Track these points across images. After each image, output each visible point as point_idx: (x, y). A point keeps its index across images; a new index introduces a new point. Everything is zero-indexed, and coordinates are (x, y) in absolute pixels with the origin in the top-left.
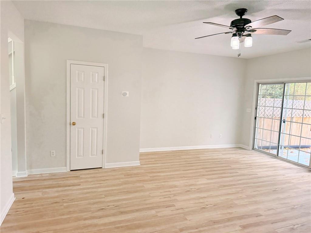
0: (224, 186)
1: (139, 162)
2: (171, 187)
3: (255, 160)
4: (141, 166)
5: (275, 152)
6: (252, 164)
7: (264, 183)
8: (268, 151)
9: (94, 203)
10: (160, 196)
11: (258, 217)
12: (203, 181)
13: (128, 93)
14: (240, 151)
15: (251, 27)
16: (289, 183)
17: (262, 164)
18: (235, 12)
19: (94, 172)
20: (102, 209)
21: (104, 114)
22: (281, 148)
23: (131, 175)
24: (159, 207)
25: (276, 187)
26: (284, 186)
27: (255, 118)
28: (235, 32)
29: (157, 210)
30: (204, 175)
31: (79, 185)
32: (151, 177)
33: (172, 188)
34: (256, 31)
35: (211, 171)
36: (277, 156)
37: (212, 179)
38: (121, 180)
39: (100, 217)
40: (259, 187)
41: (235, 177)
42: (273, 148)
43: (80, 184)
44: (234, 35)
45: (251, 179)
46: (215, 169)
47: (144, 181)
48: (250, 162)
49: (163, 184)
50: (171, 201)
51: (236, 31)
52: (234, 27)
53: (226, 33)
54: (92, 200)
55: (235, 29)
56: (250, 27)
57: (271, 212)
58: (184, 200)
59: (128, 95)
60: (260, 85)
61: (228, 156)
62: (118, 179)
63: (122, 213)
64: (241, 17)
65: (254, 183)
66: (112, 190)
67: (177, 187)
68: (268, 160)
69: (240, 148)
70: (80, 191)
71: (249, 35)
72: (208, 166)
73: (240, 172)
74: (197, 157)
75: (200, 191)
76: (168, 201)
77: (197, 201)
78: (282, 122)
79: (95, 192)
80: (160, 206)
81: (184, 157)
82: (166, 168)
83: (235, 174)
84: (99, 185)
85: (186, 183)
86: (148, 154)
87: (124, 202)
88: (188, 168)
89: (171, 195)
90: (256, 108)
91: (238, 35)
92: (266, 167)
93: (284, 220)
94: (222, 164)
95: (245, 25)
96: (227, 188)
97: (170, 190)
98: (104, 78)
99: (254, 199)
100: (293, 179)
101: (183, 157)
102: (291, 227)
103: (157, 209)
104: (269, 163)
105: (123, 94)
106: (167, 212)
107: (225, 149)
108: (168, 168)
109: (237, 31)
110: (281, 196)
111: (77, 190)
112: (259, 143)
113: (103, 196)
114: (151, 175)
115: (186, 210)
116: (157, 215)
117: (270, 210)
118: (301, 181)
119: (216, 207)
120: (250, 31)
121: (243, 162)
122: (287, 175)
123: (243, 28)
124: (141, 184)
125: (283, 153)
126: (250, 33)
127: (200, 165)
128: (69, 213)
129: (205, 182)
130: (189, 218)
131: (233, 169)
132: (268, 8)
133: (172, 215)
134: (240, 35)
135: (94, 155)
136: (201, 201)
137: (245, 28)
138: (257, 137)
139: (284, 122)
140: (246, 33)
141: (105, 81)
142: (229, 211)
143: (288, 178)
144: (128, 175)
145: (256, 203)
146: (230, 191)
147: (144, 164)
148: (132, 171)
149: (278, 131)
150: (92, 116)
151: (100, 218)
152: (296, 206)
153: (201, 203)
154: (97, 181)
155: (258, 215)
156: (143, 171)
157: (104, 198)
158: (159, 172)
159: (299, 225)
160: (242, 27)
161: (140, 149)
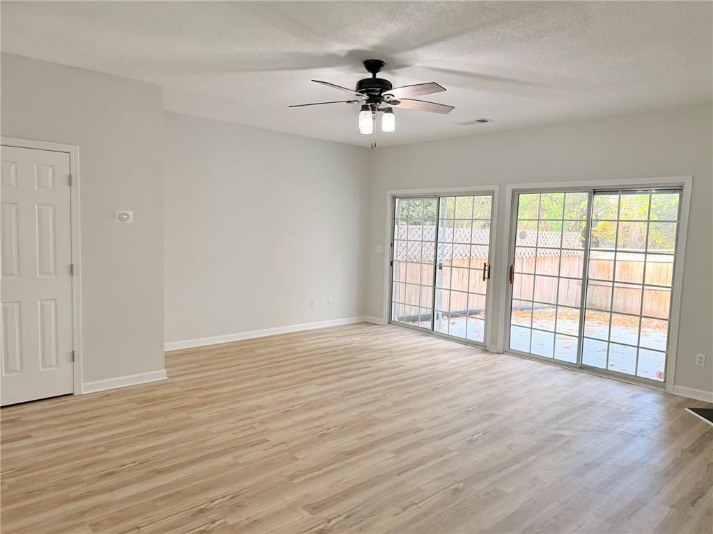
0: (353, 392)
1: (165, 371)
2: (250, 410)
3: (396, 342)
4: (170, 380)
5: (427, 325)
6: (393, 350)
7: (418, 378)
8: (416, 324)
9: (86, 466)
10: (232, 429)
11: (418, 434)
12: (311, 389)
13: (131, 213)
14: (367, 329)
15: (393, 96)
16: (456, 373)
17: (410, 347)
18: (363, 65)
19: (55, 405)
20: (111, 474)
21: (72, 266)
22: (437, 318)
23: (153, 400)
24: (237, 448)
25: (437, 382)
26: (449, 379)
27: (392, 264)
28: (364, 103)
29: (235, 454)
30: (310, 379)
31: (29, 437)
32: (200, 398)
33: (253, 411)
34: (401, 104)
35: (322, 370)
36: (431, 332)
37: (327, 383)
38: (134, 413)
39: (111, 489)
40: (410, 385)
41: (369, 375)
42: (425, 318)
43: (28, 434)
44: (365, 108)
45: (396, 374)
46: (330, 365)
47: (187, 407)
48: (387, 346)
49: (232, 406)
50: (256, 434)
51: (366, 100)
52: (363, 92)
53: (349, 102)
54: (79, 461)
55: (365, 97)
56: (391, 97)
57: (435, 423)
58: (283, 429)
59: (131, 220)
60: (397, 200)
61: (348, 340)
62: (126, 411)
63: (159, 472)
64: (374, 76)
65: (402, 381)
66: (120, 434)
67: (264, 408)
68: (418, 340)
69: (367, 323)
70: (38, 449)
71: (389, 110)
72: (315, 363)
73: (375, 365)
74: (289, 349)
75: (309, 407)
76: (253, 434)
77: (308, 426)
78: (438, 267)
79: (77, 444)
80: (239, 446)
81: (262, 351)
82: (229, 377)
83: (367, 370)
84: (82, 430)
85: (279, 399)
86: (181, 355)
87: (157, 452)
88: (277, 371)
89: (253, 423)
90: (392, 245)
91: (370, 108)
92: (417, 351)
93: (457, 431)
94: (341, 354)
95: (381, 92)
96: (358, 394)
97: (251, 414)
98: (70, 179)
99: (406, 407)
100: (462, 367)
101: (260, 351)
102: (470, 438)
103: (233, 451)
104: (419, 345)
105: (119, 218)
106: (256, 453)
107: (340, 328)
108: (235, 377)
109: (368, 101)
110: (448, 395)
111: (26, 447)
112: (399, 312)
113: (102, 449)
114: (200, 394)
115: (294, 443)
116: (238, 463)
117: (435, 418)
118: (474, 368)
119: (345, 429)
120: (389, 102)
121: (376, 348)
122: (451, 362)
123: (380, 95)
124: (184, 415)
125: (442, 325)
126: (390, 105)
127: (299, 363)
128: (29, 495)
129: (314, 391)
130: (300, 455)
131: (362, 361)
132: (418, 64)
133: (268, 456)
134: (373, 109)
135: (51, 365)
136: (316, 423)
137: (383, 97)
138: (395, 299)
139: (441, 268)
140: (383, 105)
141: (72, 188)
142: (370, 431)
143: (454, 366)
144: (146, 401)
145: (410, 411)
146: (363, 400)
147: (178, 376)
148: (152, 393)
149: (432, 284)
150: (42, 272)
151: (111, 491)
152: (473, 407)
153: (318, 426)
154: (72, 422)
155: (417, 431)
156: (177, 389)
157: (105, 452)
158: (216, 387)
159: (481, 434)
160: (377, 94)
161: (165, 344)
